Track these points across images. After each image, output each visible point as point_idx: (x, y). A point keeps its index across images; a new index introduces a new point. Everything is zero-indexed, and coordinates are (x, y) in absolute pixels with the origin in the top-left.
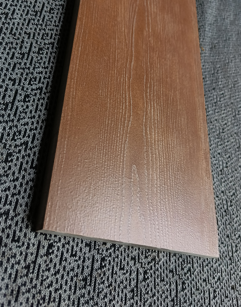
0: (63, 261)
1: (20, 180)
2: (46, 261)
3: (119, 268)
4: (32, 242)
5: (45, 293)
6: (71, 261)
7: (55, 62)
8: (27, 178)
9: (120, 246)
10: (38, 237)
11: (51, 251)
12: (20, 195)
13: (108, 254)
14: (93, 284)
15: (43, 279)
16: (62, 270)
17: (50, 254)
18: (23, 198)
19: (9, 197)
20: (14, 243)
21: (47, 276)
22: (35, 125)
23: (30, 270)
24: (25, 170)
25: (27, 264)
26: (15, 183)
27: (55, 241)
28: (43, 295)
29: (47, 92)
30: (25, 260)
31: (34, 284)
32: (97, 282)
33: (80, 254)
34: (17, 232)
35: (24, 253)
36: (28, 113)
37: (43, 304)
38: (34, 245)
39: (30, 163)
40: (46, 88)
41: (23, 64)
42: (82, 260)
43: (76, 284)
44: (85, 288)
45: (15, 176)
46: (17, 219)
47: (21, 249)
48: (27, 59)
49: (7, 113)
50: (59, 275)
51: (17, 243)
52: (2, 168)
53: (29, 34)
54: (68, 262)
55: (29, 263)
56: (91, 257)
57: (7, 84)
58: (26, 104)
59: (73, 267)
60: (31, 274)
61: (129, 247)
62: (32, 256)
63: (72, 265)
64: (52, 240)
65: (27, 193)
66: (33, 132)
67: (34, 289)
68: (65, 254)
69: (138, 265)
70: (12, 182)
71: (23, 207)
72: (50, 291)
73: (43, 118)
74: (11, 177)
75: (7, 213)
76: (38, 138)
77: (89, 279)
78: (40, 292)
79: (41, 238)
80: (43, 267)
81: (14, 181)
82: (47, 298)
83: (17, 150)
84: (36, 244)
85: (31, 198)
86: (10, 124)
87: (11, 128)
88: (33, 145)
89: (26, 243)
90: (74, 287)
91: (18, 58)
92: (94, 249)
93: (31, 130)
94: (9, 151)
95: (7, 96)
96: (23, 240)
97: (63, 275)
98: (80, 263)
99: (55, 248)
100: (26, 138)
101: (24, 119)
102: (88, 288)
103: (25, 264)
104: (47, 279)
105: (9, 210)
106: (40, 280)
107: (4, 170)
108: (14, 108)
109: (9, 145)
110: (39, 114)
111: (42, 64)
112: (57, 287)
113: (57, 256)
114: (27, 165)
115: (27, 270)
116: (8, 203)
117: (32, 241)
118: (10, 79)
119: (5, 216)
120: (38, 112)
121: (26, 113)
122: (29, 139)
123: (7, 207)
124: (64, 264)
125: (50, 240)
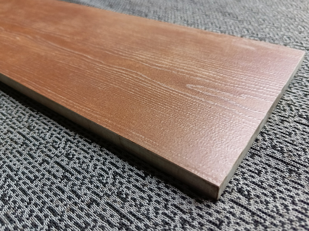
0: (263, 185)
1: (152, 194)
2: (256, 202)
3: (288, 137)
4: (229, 209)
5: (294, 216)
6: (266, 177)
7: (49, 119)
8: (154, 187)
9: (264, 128)
10: (225, 200)
11: (246, 193)
12: (170, 201)
13: (269, 141)
14: (298, 165)
15: (277, 212)
16: (272, 190)
17: (249, 194)
18: (174, 198)
19: (167, 212)
20: (222, 227)
21: (274, 206)
22: (101, 158)
23: (261, 221)
24: (144, 185)
25: (253, 222)
26: (153, 201)
27: (236, 184)
28: (295, 219)
29: (74, 136)
30: (247, 223)
31: (278, 223)
32: (297, 161)
33: (260, 166)
34: (211, 219)
35: (238, 221)
36: (85, 160)
37: (306, 223)
38: (232, 207)
39: (139, 178)
40: (70, 136)
41: (33, 148)
42: (268, 167)
43: (293, 181)
44: (300, 174)
45: (146, 198)
46: (195, 213)
47: (232, 222)
48: (31, 142)
49: (73, 180)
50: (277, 194)
51: (224, 224)
52: (131, 207)
53: (8, 131)
54: (265, 180)
55: (252, 220)
56: (267, 157)
57: (44, 169)
58: (75, 159)
59: (272, 177)
60: (266, 222)
61: (268, 121)
62: (246, 213)
63: (269, 177)
64: (234, 188)
65: (171, 193)
66: (107, 163)
67: (285, 226)
68: (255, 181)
69: (291, 119)
70: (151, 203)
71: (184, 202)
72: (293, 209)
73: (97, 149)
74: (145, 202)
75: (184, 222)
76: (116, 161)
77: (292, 168)
78: (291, 221)
79: (227, 197)
80: (261, 206)
81: (150, 200)
82: (300, 215)
83: (119, 185)
84: (232, 204)
85: (178, 190)
86: (86, 181)
87: (91, 182)
88: (121, 168)
89: (227, 214)
90: (296, 185)
91: (25, 150)
92: (260, 152)
93: (104, 164)
94: (115, 193)
95: (56, 173)
96: (223, 217)
97: (278, 190)
98: (271, 170)
99: (245, 188)
100: (110, 172)
101: (89, 166)
102: (300, 171)
103: (252, 225)
104: (277, 208)
105: (181, 218)
106: (276, 215)
107: (133, 206)
108: (72, 171)
109: (109, 191)
110: (92, 151)
111: (44, 131)
112: (290, 201)
113: (254, 189)
114: (140, 181)
115: (260, 225)
116: (172, 216)
117: (227, 207)
118: (40, 164)
119: (187, 224)
120: (90, 151)
121: (84, 162)
122: (113, 169)
123: (177, 218)
124: (266, 185)
125: (233, 189)
